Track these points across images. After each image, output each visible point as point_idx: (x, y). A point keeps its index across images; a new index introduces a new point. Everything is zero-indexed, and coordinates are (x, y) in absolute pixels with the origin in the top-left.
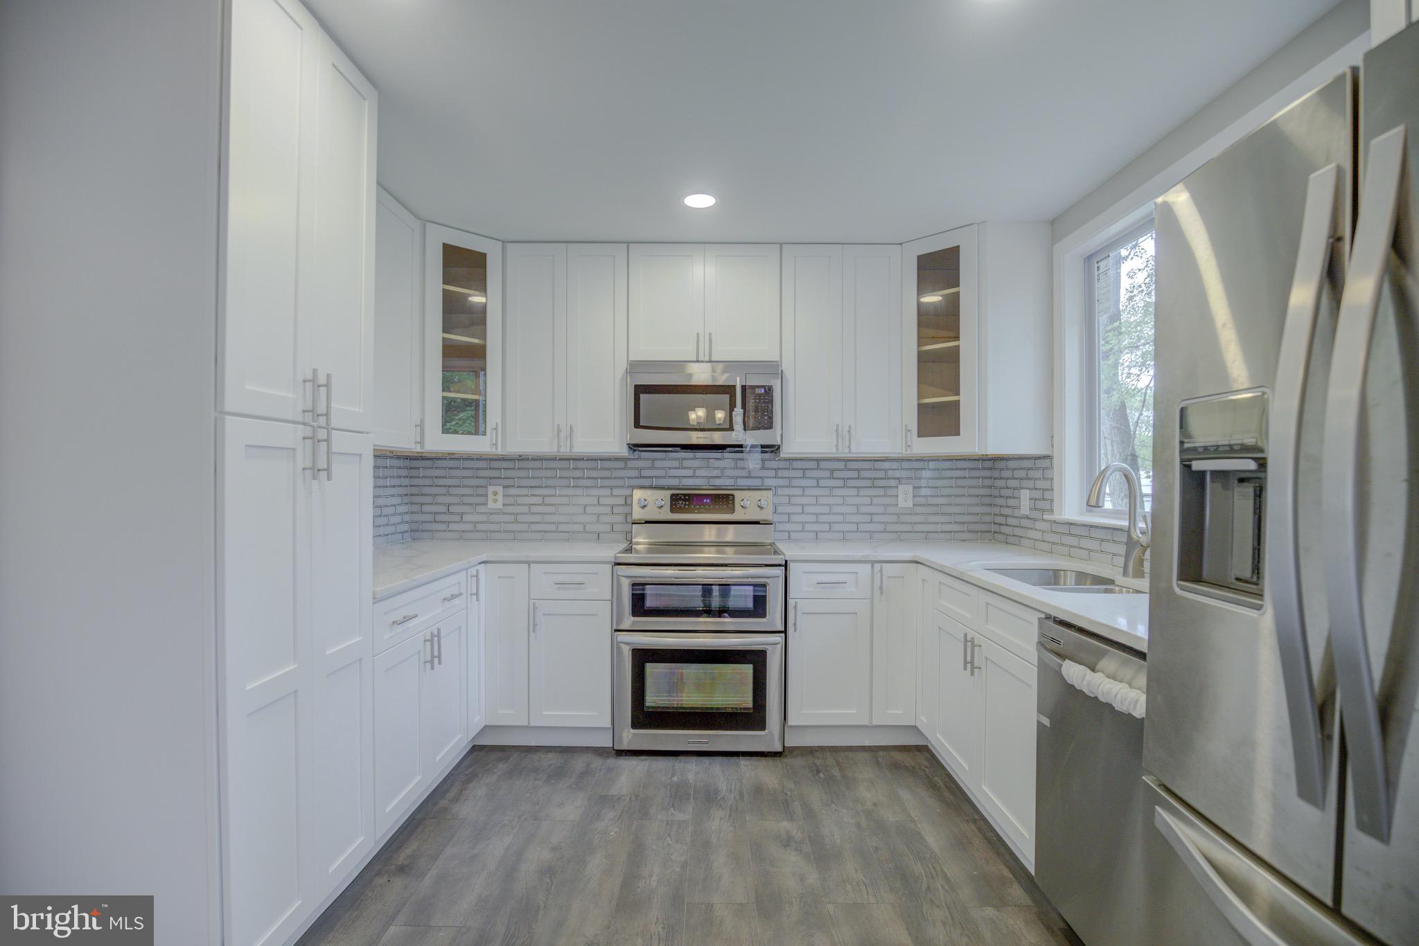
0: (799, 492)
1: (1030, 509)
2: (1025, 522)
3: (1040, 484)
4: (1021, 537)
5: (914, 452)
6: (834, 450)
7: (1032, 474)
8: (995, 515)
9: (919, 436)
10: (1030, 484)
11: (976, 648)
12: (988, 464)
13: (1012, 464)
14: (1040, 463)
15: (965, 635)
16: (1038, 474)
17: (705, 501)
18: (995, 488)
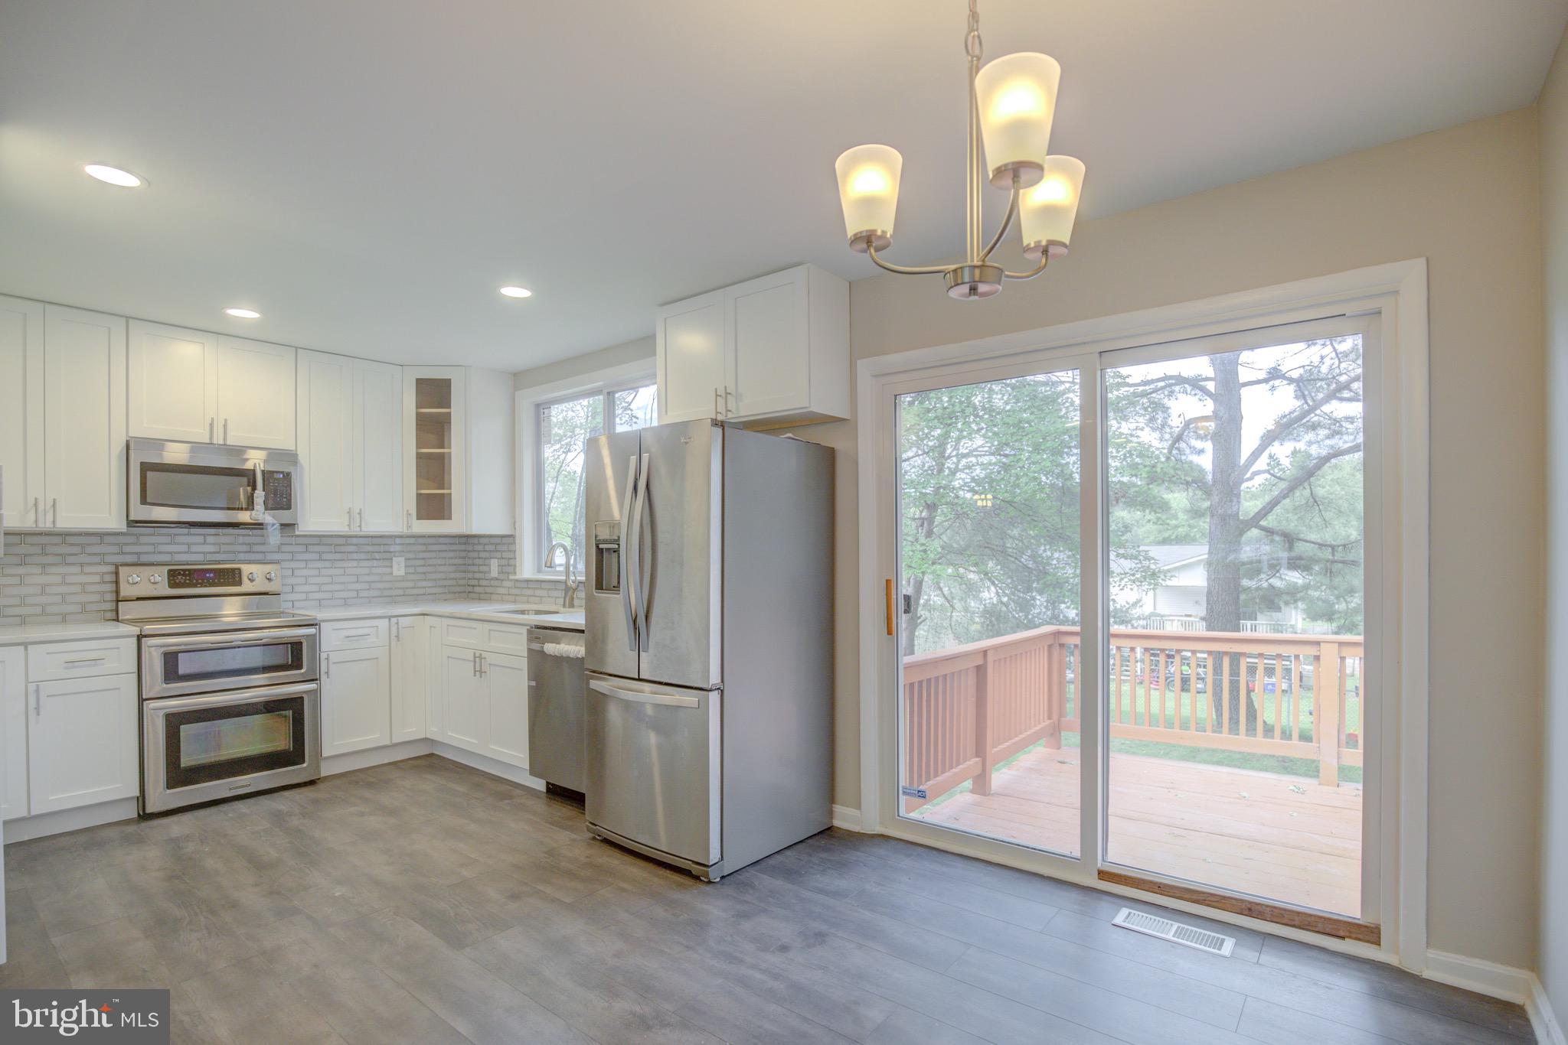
0: (303, 565)
1: (499, 573)
2: (493, 583)
3: (505, 555)
4: (491, 593)
5: (414, 531)
6: (347, 529)
7: (499, 547)
8: (469, 579)
9: (419, 518)
10: (499, 555)
11: (483, 660)
12: (463, 540)
13: (482, 540)
14: (505, 540)
15: (475, 653)
16: (505, 548)
17: (208, 575)
18: (469, 558)
